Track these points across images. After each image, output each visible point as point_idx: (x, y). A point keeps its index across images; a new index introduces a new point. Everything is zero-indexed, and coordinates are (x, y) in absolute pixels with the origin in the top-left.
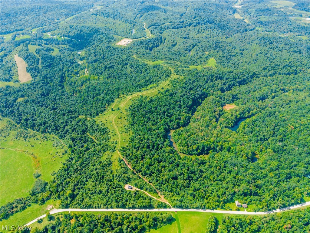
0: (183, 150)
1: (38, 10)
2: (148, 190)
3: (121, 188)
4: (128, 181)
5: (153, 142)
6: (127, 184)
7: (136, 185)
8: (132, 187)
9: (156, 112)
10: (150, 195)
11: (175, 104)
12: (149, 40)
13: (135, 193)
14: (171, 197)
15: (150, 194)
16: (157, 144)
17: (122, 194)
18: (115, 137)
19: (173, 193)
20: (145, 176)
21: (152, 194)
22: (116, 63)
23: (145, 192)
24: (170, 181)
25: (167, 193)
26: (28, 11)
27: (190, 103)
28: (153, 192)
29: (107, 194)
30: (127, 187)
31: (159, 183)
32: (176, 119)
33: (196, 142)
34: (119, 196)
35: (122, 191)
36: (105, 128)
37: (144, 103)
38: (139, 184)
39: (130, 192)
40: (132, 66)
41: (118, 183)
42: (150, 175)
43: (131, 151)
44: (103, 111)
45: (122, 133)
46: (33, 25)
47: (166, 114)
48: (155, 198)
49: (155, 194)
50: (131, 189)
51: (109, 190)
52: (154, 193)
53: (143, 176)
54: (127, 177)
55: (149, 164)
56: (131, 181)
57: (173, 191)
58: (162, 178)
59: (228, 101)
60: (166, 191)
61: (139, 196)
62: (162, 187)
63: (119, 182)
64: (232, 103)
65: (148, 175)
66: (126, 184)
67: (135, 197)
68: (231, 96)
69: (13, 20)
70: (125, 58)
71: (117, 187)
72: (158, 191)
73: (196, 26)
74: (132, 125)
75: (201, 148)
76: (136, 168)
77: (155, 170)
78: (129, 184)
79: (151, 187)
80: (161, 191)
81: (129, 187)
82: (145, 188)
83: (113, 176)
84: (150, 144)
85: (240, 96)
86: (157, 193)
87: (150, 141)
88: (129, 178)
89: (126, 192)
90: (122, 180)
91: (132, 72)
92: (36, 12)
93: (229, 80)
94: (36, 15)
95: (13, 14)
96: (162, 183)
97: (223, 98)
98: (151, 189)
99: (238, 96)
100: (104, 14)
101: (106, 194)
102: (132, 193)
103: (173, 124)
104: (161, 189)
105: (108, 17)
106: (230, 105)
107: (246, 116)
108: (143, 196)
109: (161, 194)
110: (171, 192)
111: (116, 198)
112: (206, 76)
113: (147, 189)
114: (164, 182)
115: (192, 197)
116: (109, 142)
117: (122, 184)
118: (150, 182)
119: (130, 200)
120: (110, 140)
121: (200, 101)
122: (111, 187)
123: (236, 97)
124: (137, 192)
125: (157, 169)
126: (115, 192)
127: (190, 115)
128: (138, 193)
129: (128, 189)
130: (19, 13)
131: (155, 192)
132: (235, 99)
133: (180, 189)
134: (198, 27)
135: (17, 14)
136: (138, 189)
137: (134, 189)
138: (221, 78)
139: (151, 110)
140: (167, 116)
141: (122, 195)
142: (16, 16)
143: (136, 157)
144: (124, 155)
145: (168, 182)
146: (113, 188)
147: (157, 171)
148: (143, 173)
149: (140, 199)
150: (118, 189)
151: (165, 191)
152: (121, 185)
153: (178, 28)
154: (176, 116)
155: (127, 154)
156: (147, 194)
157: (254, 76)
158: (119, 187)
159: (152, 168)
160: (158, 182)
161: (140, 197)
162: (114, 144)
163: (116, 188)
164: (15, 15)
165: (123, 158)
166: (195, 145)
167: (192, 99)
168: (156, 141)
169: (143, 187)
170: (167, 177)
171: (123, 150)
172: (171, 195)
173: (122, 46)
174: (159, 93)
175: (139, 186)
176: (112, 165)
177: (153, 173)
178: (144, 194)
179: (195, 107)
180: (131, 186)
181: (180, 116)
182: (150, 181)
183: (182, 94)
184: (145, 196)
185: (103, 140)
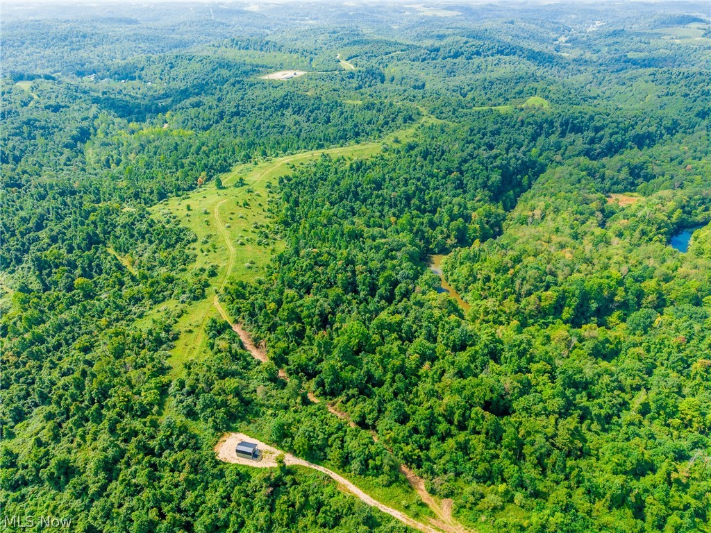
0: (495, 312)
1: (77, 39)
2: (355, 465)
3: (197, 448)
4: (243, 419)
5: (371, 272)
6: (236, 430)
7: (282, 436)
8: (261, 446)
9: (378, 196)
10: (364, 497)
11: (444, 177)
12: (351, 73)
13: (276, 485)
14: (495, 509)
15: (366, 489)
16: (387, 279)
17: (191, 485)
18: (212, 254)
19: (502, 488)
20: (333, 394)
21: (378, 491)
22: (253, 107)
23: (335, 476)
24: (471, 424)
25: (469, 488)
26: (53, 39)
27: (495, 177)
28: (383, 479)
29: (104, 488)
30: (228, 449)
31: (415, 430)
32: (453, 218)
33: (549, 278)
34: (170, 500)
35: (195, 468)
36: (181, 231)
37: (336, 172)
38: (303, 428)
39: (243, 477)
40: (300, 109)
41: (180, 419)
42: (361, 392)
43: (274, 295)
44: (184, 190)
45: (242, 244)
46: (57, 65)
47: (415, 201)
48: (397, 514)
49: (396, 490)
50: (255, 455)
51: (121, 465)
52: (389, 485)
53: (324, 394)
54: (237, 393)
55: (354, 342)
56: (257, 414)
57: (501, 472)
58: (426, 405)
59: (617, 183)
60: (458, 474)
61: (299, 500)
62: (433, 453)
63: (189, 422)
64: (631, 191)
65: (351, 392)
66: (229, 429)
67: (272, 510)
68: (625, 170)
69: (8, 54)
70: (280, 95)
71: (170, 445)
72: (411, 474)
73: (471, 58)
74: (286, 224)
75: (574, 302)
76: (290, 358)
77: (385, 372)
78: (247, 432)
79: (373, 449)
80: (433, 473)
81: (243, 443)
82: (334, 453)
83: (163, 390)
84: (359, 278)
85: (657, 170)
86: (410, 488)
87: (359, 268)
88: (246, 403)
89: (221, 475)
90: (206, 406)
91: (297, 123)
92: (72, 42)
93: (607, 131)
94: (73, 49)
95: (12, 42)
96: (431, 432)
97: (598, 175)
98: (370, 457)
99: (649, 170)
100: (237, 44)
101: (93, 489)
102: (256, 479)
103: (442, 232)
104: (428, 459)
105: (247, 49)
106: (626, 198)
107: (700, 218)
108: (320, 504)
109: (432, 492)
110: (488, 478)
111: (153, 515)
112: (530, 123)
113: (345, 461)
114: (442, 427)
115: (629, 512)
116: (183, 270)
117: (202, 428)
118: (362, 424)
119: (242, 524)
120: (189, 267)
121: (525, 181)
122: (131, 447)
123: (642, 173)
124: (288, 479)
125: (398, 363)
126: (153, 478)
127: (501, 211)
128: (295, 483)
129: (235, 459)
130: (27, 42)
131: (396, 478)
132: (641, 180)
133: (540, 464)
134: (477, 60)
135: (23, 43)
136: (291, 461)
137: (270, 459)
138: (578, 129)
139: (359, 189)
140: (418, 208)
141: (191, 496)
142: (18, 46)
143: (295, 317)
144: (239, 311)
145: (462, 427)
146: (149, 452)
147: (395, 373)
148: (327, 381)
149: (302, 522)
150: (174, 456)
151: (451, 475)
152: (194, 437)
153: (424, 60)
154: (451, 210)
155: (253, 304)
156: (350, 488)
157: (677, 132)
158: (182, 447)
159: (369, 362)
160: (410, 424)
161: (305, 505)
162: (205, 276)
163: (162, 450)
164: (16, 44)
165: (236, 322)
166: (546, 290)
167: (499, 168)
168: (383, 268)
169: (321, 448)
170: (457, 398)
171: (238, 293)
172: (492, 499)
173: (275, 80)
174: (386, 150)
175: (299, 440)
176: (172, 347)
177: (380, 384)
178: (328, 490)
179: (511, 192)
180: (253, 441)
181: (466, 208)
182: (363, 417)
183: (465, 153)
184: (336, 503)
185: (162, 264)
